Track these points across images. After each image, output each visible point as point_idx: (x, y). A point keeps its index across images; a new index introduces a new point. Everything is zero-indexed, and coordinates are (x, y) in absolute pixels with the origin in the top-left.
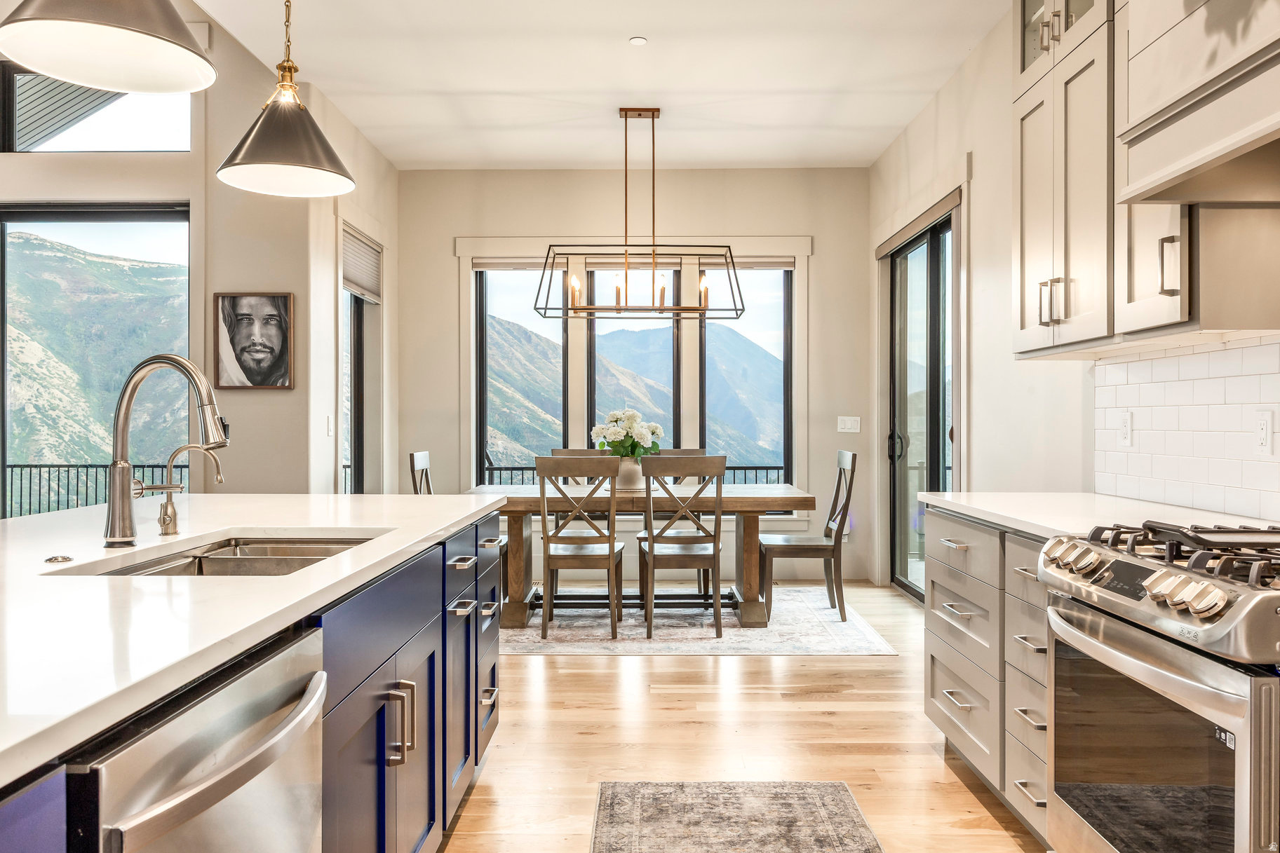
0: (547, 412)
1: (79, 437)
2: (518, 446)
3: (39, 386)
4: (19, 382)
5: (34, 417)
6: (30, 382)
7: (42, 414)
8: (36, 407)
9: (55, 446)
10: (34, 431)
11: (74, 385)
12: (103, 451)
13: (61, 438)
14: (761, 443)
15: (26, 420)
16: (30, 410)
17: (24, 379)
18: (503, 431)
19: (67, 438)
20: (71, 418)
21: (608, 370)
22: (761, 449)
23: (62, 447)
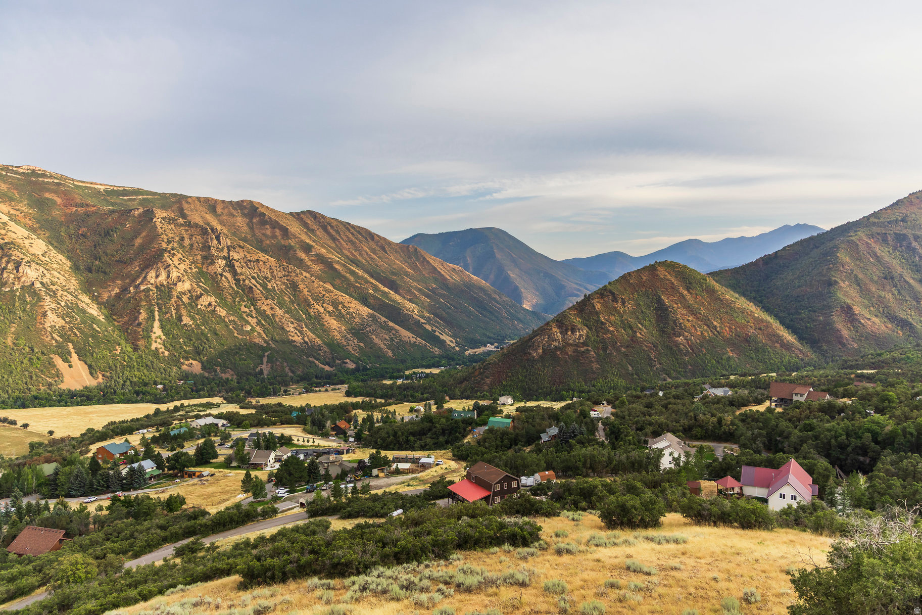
0: (385, 286)
1: (71, 303)
2: (366, 309)
3: (43, 269)
4: (30, 266)
5: (40, 290)
6: (37, 267)
7: (46, 288)
8: (42, 283)
9: (55, 309)
10: (40, 299)
11: (67, 269)
12: (88, 313)
13: (60, 304)
14: (524, 306)
15: (35, 292)
16: (38, 285)
17: (33, 264)
18: (356, 299)
19: (63, 304)
20: (66, 290)
21: (424, 259)
22: (524, 309)
23: (60, 310)
